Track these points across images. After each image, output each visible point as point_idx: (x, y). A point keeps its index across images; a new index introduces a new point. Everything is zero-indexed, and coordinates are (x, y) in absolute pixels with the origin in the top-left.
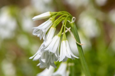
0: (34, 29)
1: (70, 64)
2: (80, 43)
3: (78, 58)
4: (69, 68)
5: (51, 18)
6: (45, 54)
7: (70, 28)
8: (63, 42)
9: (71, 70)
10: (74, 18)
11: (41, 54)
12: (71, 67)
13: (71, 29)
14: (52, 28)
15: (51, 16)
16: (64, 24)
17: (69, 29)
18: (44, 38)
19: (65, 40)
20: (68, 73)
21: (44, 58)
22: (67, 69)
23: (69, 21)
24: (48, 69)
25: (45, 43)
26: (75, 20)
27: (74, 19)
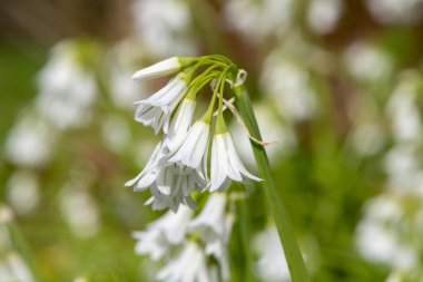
0: (138, 105)
1: (234, 196)
2: (261, 140)
3: (259, 180)
4: (233, 207)
5: (181, 74)
6: (168, 173)
7: (232, 100)
8: (219, 139)
9: (238, 212)
10: (241, 71)
11: (158, 172)
12: (238, 203)
13: (234, 104)
14: (186, 101)
15: (182, 69)
16: (219, 91)
17: (229, 103)
18: (166, 130)
19: (223, 132)
20: (230, 219)
21: (165, 184)
22: (227, 209)
23: (230, 82)
24: (176, 212)
25: (171, 144)
26: (245, 77)
27: (242, 75)
